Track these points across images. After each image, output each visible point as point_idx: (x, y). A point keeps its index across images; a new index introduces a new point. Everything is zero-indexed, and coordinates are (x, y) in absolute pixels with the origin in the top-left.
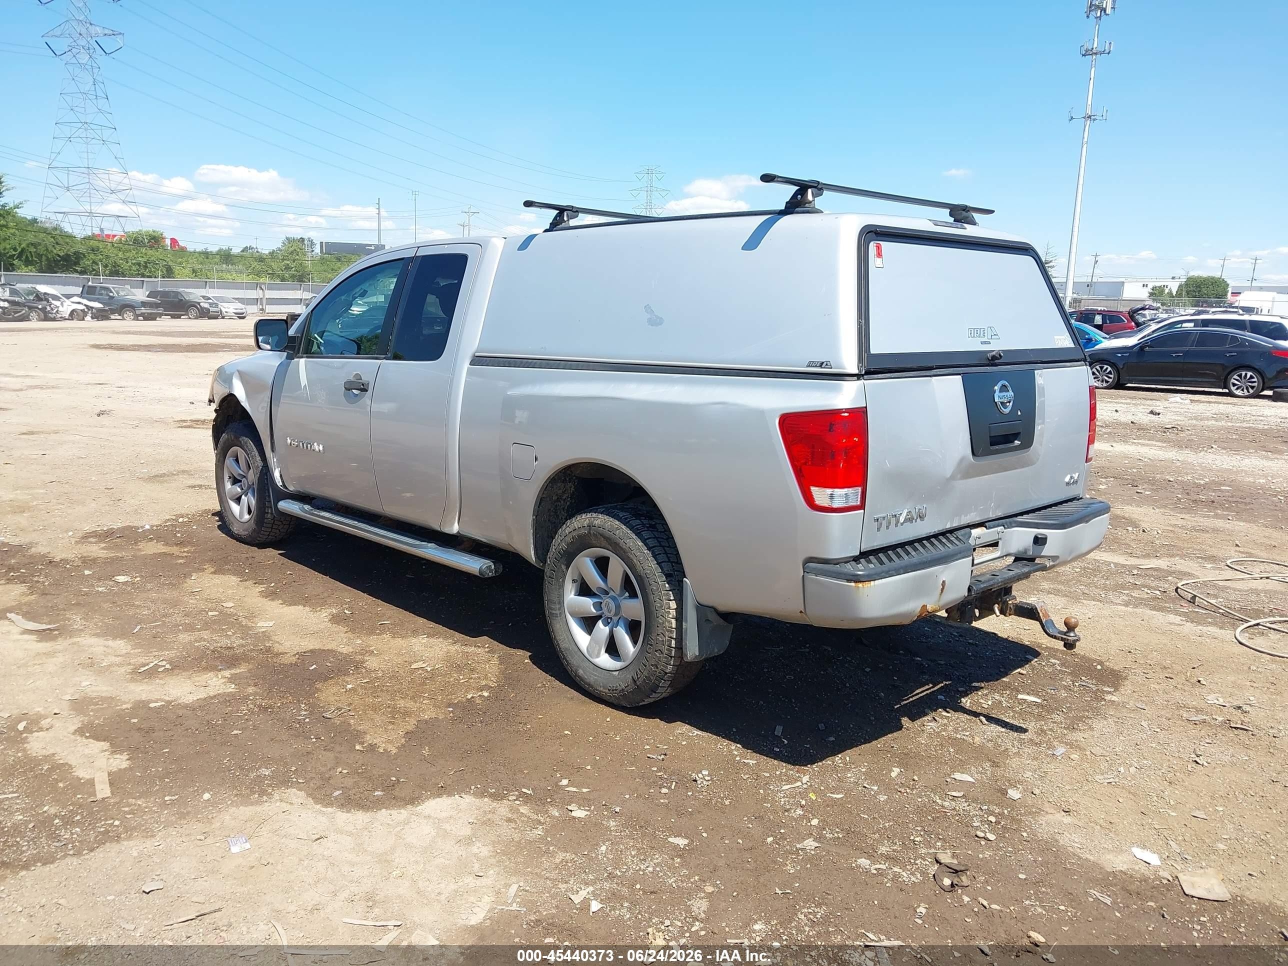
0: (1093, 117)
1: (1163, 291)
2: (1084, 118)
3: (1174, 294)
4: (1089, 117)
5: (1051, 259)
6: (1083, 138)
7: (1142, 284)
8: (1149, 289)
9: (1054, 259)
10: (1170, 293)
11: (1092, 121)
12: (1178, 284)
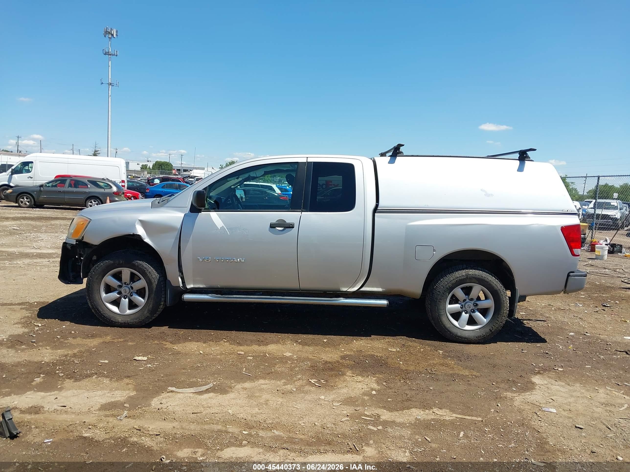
0: (112, 84)
1: (147, 167)
2: (108, 84)
3: (151, 168)
4: (111, 84)
5: (98, 150)
6: (109, 94)
7: (137, 163)
8: (140, 166)
9: (99, 149)
10: (149, 168)
11: (112, 86)
12: (152, 164)
